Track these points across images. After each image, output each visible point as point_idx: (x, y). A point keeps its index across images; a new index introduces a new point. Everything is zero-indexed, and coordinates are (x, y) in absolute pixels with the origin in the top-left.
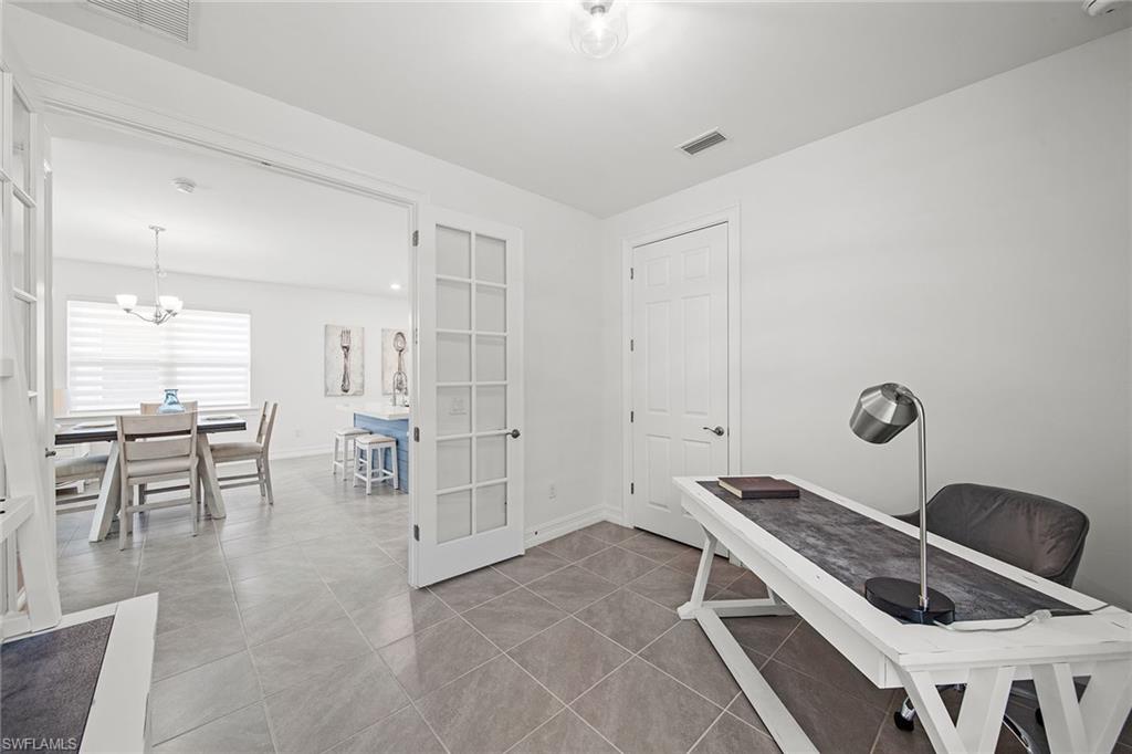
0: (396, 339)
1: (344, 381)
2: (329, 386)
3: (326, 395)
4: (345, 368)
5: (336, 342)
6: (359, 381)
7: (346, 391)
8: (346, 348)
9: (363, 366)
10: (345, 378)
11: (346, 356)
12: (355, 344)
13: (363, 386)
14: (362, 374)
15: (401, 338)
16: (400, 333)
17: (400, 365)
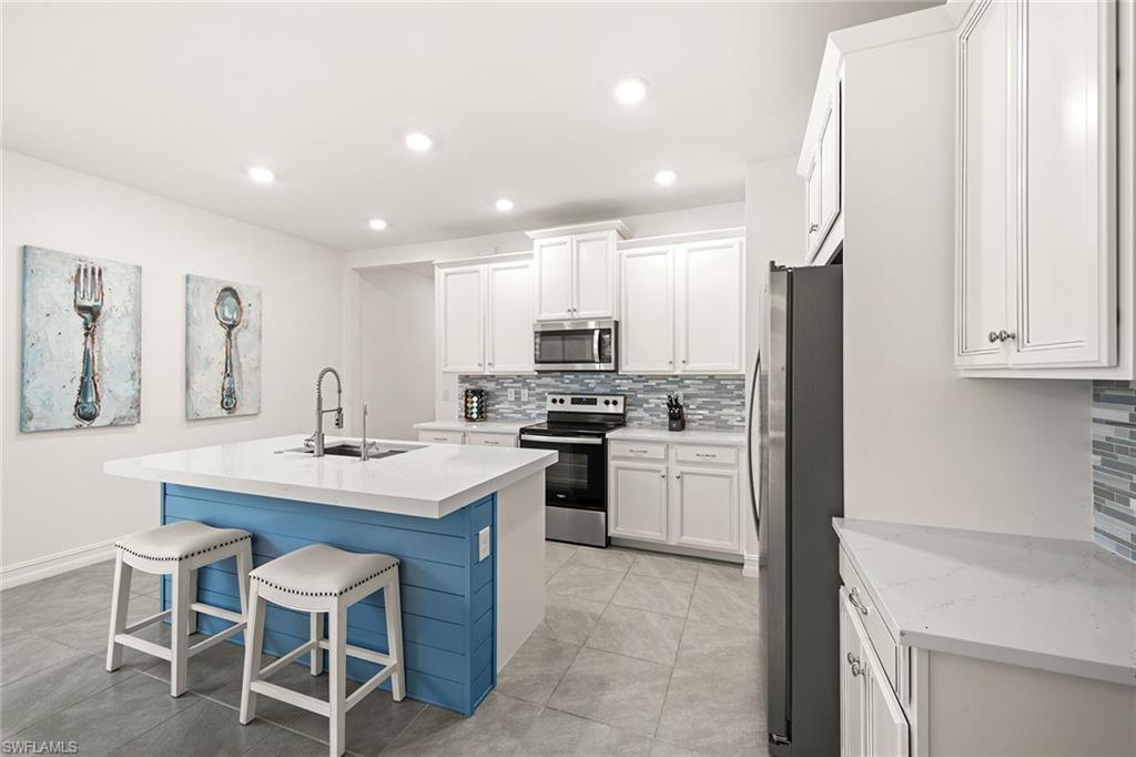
0: (220, 301)
1: (83, 391)
2: (34, 402)
3: (22, 429)
4: (87, 359)
5: (58, 292)
6: (125, 389)
7: (90, 417)
8: (91, 314)
9: (138, 358)
10: (88, 382)
11: (89, 332)
12: (115, 300)
13: (137, 404)
14: (136, 376)
15: (230, 300)
16: (227, 289)
17: (228, 357)
